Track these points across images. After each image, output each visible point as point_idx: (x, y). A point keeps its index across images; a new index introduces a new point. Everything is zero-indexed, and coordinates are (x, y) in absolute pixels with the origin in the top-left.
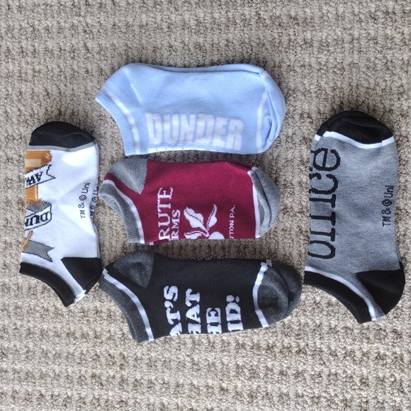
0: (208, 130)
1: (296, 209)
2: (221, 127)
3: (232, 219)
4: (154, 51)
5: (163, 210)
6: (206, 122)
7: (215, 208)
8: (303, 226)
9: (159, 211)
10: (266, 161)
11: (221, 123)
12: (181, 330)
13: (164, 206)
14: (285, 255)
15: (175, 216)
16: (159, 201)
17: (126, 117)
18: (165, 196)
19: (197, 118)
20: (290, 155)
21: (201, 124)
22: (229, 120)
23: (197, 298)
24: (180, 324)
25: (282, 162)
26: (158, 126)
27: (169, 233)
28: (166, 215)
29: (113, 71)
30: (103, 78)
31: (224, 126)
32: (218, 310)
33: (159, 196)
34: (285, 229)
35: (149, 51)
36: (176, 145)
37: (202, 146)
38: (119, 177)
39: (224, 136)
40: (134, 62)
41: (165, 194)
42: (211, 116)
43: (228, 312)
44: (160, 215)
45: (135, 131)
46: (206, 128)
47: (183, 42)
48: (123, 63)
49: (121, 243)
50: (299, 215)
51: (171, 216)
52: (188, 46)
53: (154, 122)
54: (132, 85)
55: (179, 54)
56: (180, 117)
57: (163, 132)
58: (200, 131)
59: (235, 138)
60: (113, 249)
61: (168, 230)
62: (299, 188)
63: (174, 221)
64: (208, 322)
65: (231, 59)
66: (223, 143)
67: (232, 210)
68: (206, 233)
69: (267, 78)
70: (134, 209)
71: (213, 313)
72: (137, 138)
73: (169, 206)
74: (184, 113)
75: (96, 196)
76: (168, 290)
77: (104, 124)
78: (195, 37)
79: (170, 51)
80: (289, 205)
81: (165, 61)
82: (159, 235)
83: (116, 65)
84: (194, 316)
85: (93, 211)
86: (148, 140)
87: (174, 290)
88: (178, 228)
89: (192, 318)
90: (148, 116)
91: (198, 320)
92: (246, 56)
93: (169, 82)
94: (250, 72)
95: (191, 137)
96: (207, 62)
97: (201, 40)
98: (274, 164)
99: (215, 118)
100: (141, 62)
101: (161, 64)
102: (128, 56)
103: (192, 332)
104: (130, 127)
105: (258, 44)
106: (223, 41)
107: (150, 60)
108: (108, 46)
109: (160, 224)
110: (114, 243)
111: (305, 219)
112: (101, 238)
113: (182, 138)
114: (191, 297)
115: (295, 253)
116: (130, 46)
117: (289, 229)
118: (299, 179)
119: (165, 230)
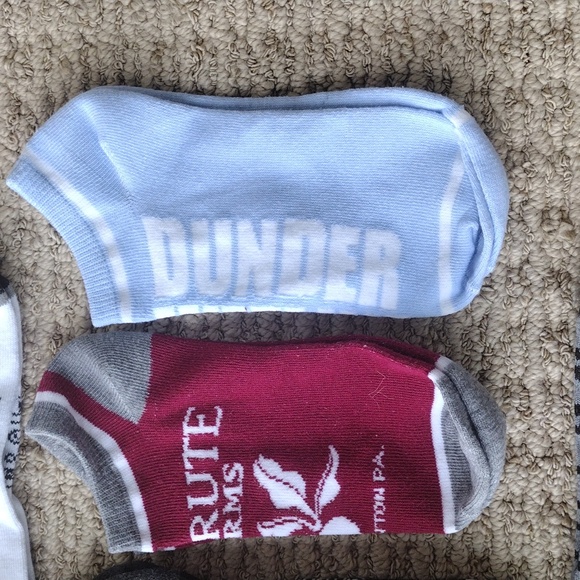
0: (311, 260)
1: (537, 451)
2: (343, 249)
3: (379, 484)
4: (156, 54)
5: (199, 466)
6: (305, 238)
7: (334, 455)
8: (555, 492)
9: (188, 466)
10: (456, 331)
11: (343, 239)
13: (201, 454)
14: (510, 564)
15: (229, 478)
16: (186, 441)
17: (89, 227)
18: (202, 429)
19: (281, 230)
20: (518, 314)
21: (293, 244)
22: (363, 233)
25: (496, 333)
26: (179, 249)
27: (219, 525)
28: (206, 477)
29: (51, 106)
30: (23, 122)
31: (351, 247)
33: (188, 430)
34: (508, 499)
35: (143, 54)
36: (227, 299)
37: (299, 302)
38: (78, 380)
39: (353, 275)
40: (103, 82)
41: (201, 423)
42: (316, 223)
44: (191, 478)
45: (116, 262)
46: (305, 253)
47: (231, 29)
48: (76, 84)
49: (87, 541)
50: (545, 465)
51: (219, 478)
52: (245, 39)
53: (166, 239)
54: (103, 145)
55: (222, 60)
56: (234, 226)
57: (192, 265)
58: (290, 262)
59: (381, 280)
60: (68, 558)
61: (214, 517)
62: (542, 397)
63: (228, 492)
65: (361, 73)
66: (352, 291)
67: (378, 459)
68: (314, 522)
69: (466, 125)
70: (121, 463)
72: (121, 279)
73: (213, 454)
74: (244, 215)
75: (17, 427)
77: (32, 241)
78: (262, 16)
79: (198, 53)
80: (517, 439)
81: (186, 80)
82: (192, 530)
83: (56, 91)
85: (11, 466)
86: (153, 286)
88: (239, 509)
90: (149, 223)
92: (399, 65)
93: (200, 133)
94: (417, 108)
95: (266, 278)
96: (298, 80)
97: (279, 26)
98: (476, 339)
99: (328, 227)
100: (121, 81)
101: (176, 87)
102: (87, 67)
104: (103, 253)
105: (429, 35)
106: (337, 28)
107: (147, 76)
108: (32, 40)
109: (192, 501)
110: (70, 543)
111: (560, 473)
112: (35, 530)
113: (243, 280)
115: (536, 559)
116: (92, 40)
117: (518, 501)
118: (542, 375)
119: (206, 518)
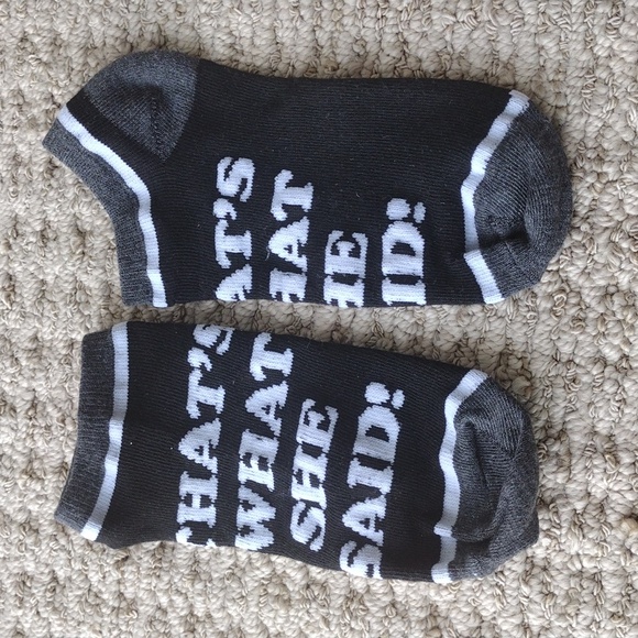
12: (249, 287)
23: (304, 198)
24: (248, 269)
32: (362, 239)
43: (387, 249)
64: (329, 270)
71: (345, 247)
76: (229, 169)
84: (289, 249)
87: (245, 169)
89: (283, 254)
91: (302, 262)
103: (279, 295)
114: (289, 194)
